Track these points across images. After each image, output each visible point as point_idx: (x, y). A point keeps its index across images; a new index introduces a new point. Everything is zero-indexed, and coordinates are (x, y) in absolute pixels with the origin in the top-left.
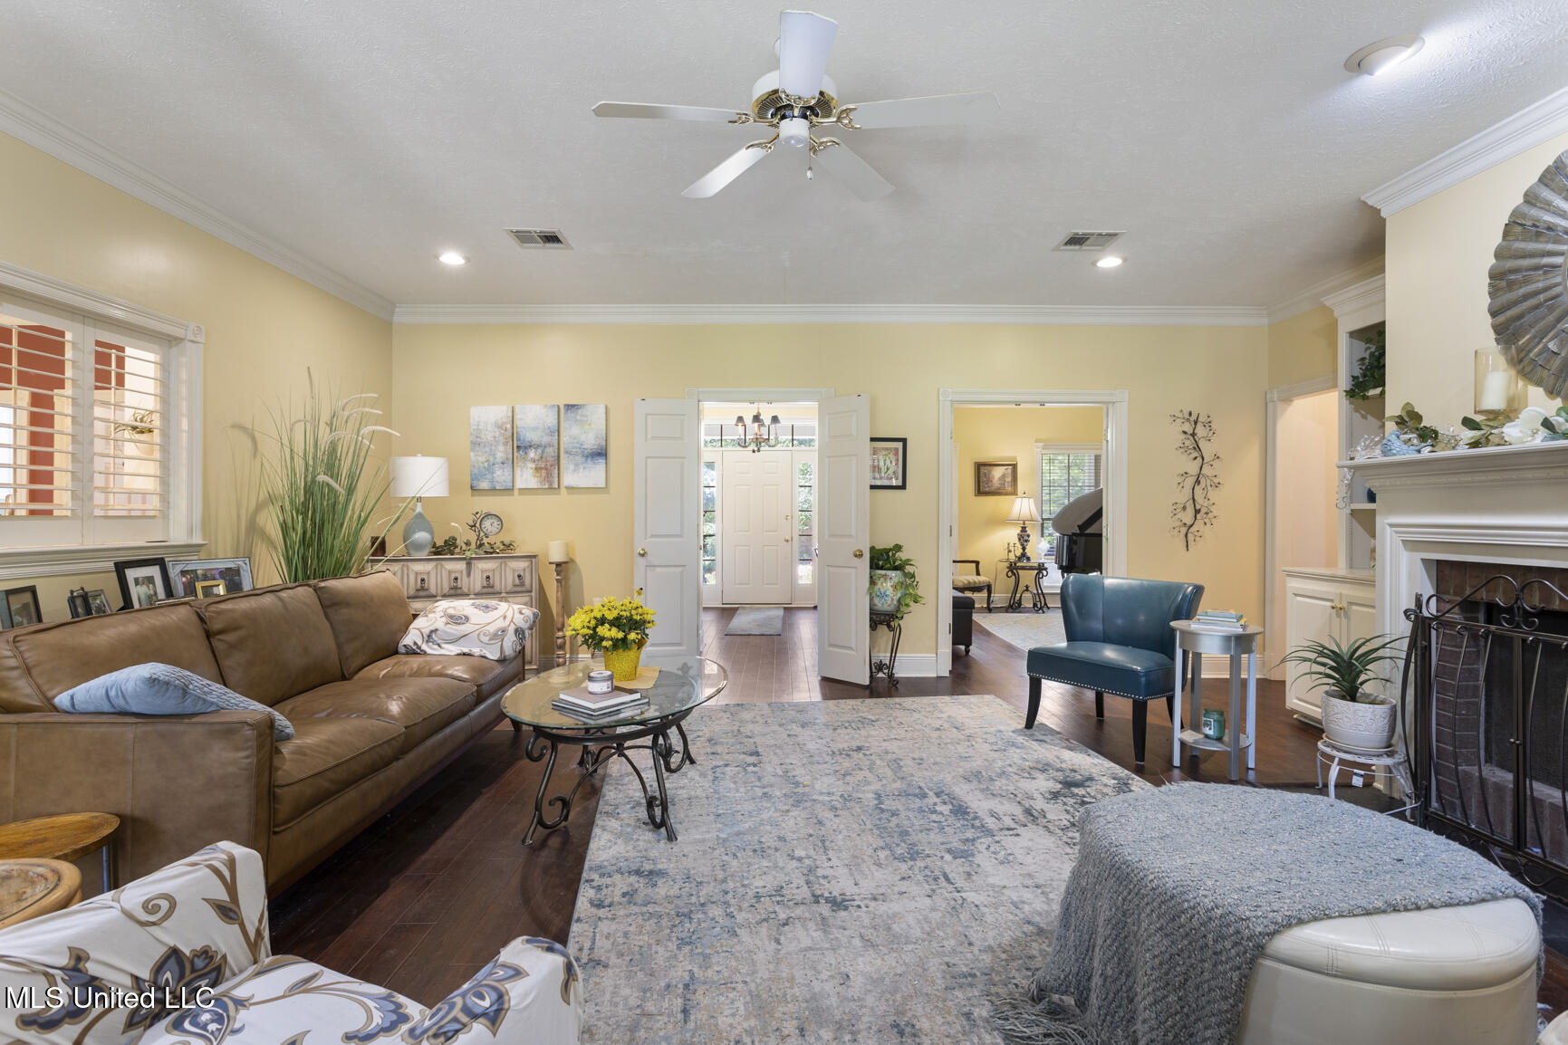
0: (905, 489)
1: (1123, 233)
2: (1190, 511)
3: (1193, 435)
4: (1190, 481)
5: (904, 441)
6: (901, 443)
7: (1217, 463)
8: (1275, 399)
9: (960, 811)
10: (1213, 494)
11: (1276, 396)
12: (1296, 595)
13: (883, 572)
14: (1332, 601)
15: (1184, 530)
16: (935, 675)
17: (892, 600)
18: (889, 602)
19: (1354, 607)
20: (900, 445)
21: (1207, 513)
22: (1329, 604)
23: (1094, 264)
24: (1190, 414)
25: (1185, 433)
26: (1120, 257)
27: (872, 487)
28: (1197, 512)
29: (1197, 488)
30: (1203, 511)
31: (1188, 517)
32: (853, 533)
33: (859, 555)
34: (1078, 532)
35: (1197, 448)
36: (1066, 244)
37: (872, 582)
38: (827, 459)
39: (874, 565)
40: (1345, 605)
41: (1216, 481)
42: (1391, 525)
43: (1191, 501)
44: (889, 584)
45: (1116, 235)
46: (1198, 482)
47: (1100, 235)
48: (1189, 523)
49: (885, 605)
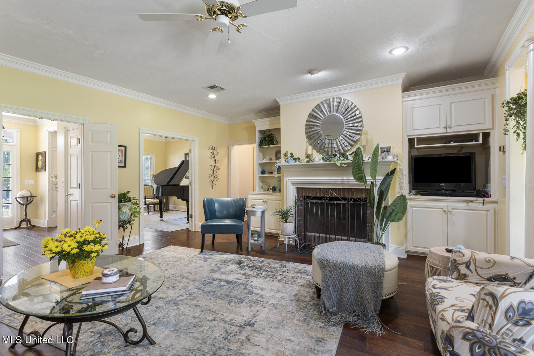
0: (126, 167)
1: (226, 89)
2: (213, 177)
3: (214, 153)
4: (213, 167)
5: (125, 147)
6: (124, 148)
7: (218, 162)
8: (231, 145)
9: (228, 282)
10: (218, 171)
11: (231, 144)
12: (252, 199)
13: (124, 203)
14: (263, 200)
15: (212, 182)
16: (139, 244)
17: (129, 215)
18: (127, 216)
19: (269, 201)
20: (123, 149)
21: (217, 177)
22: (262, 201)
23: (207, 96)
24: (213, 147)
25: (212, 153)
26: (216, 95)
27: (119, 167)
28: (214, 177)
29: (214, 170)
30: (216, 177)
31: (212, 178)
32: (109, 187)
33: (113, 197)
34: (167, 184)
35: (214, 158)
36: (209, 87)
37: (120, 208)
38: (90, 152)
39: (120, 201)
40: (266, 200)
41: (218, 167)
42: (289, 180)
43: (213, 174)
44: (127, 209)
45: (223, 89)
46: (214, 168)
47: (221, 88)
48: (213, 180)
49: (125, 218)
